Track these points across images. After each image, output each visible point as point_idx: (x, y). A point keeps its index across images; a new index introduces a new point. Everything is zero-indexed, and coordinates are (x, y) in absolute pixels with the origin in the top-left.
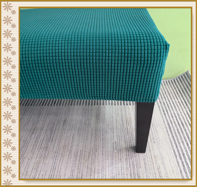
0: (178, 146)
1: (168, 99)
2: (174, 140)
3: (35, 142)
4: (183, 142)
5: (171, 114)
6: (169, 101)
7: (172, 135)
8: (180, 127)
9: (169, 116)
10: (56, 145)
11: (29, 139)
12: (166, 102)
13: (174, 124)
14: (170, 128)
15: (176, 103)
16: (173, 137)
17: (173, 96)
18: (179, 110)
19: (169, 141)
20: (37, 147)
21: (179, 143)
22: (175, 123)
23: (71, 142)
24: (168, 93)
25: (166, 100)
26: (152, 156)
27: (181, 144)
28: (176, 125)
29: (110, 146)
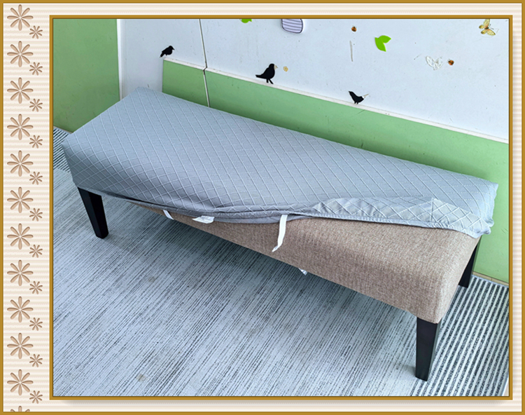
1: (469, 318)
3: (258, 305)
5: (453, 342)
6: (467, 321)
9: (447, 343)
10: (279, 319)
11: (251, 299)
12: (461, 322)
15: (476, 328)
17: (482, 315)
20: (258, 313)
22: (446, 356)
23: (297, 323)
24: (479, 307)
25: (463, 318)
26: (383, 382)
28: (444, 360)
29: (340, 348)
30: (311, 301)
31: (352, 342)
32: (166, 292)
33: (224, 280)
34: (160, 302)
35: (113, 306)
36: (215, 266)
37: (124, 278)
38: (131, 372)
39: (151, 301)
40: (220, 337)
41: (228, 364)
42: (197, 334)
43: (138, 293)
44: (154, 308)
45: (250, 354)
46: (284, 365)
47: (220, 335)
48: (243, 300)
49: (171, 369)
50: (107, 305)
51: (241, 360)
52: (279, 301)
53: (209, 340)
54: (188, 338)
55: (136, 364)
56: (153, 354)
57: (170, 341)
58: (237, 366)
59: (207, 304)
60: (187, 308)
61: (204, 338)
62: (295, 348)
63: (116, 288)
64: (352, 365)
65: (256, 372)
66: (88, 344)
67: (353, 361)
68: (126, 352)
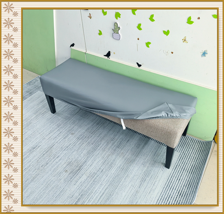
0: (172, 178)
1: (189, 153)
2: (173, 174)
3: (112, 145)
4: (176, 177)
5: (183, 161)
6: (189, 154)
7: (174, 171)
8: (181, 170)
9: (181, 162)
10: (119, 150)
11: (110, 142)
12: (187, 154)
13: (179, 167)
14: (176, 168)
15: (192, 157)
16: (173, 173)
17: (194, 152)
18: (190, 161)
19: (170, 173)
20: (112, 148)
21: (174, 177)
22: (181, 167)
23: (126, 152)
24: (193, 149)
25: (187, 153)
26: (157, 176)
27: (175, 178)
28: (180, 168)
29: (142, 162)
30: (131, 144)
31: (146, 160)
32: (77, 139)
33: (99, 135)
34: (75, 143)
35: (57, 144)
36: (97, 130)
37: (62, 133)
38: (62, 169)
39: (71, 142)
40: (97, 157)
41: (100, 167)
42: (88, 155)
43: (67, 139)
44: (72, 145)
45: (108, 163)
46: (121, 168)
47: (97, 156)
48: (106, 143)
49: (78, 168)
50: (55, 143)
51: (105, 166)
52: (120, 143)
53: (93, 157)
54: (85, 156)
55: (64, 166)
56: (72, 162)
57: (78, 158)
58: (103, 168)
59: (93, 144)
60: (85, 145)
61: (91, 157)
62: (125, 162)
63: (59, 137)
64: (146, 168)
65: (110, 170)
66: (47, 157)
67: (146, 167)
68: (61, 161)
